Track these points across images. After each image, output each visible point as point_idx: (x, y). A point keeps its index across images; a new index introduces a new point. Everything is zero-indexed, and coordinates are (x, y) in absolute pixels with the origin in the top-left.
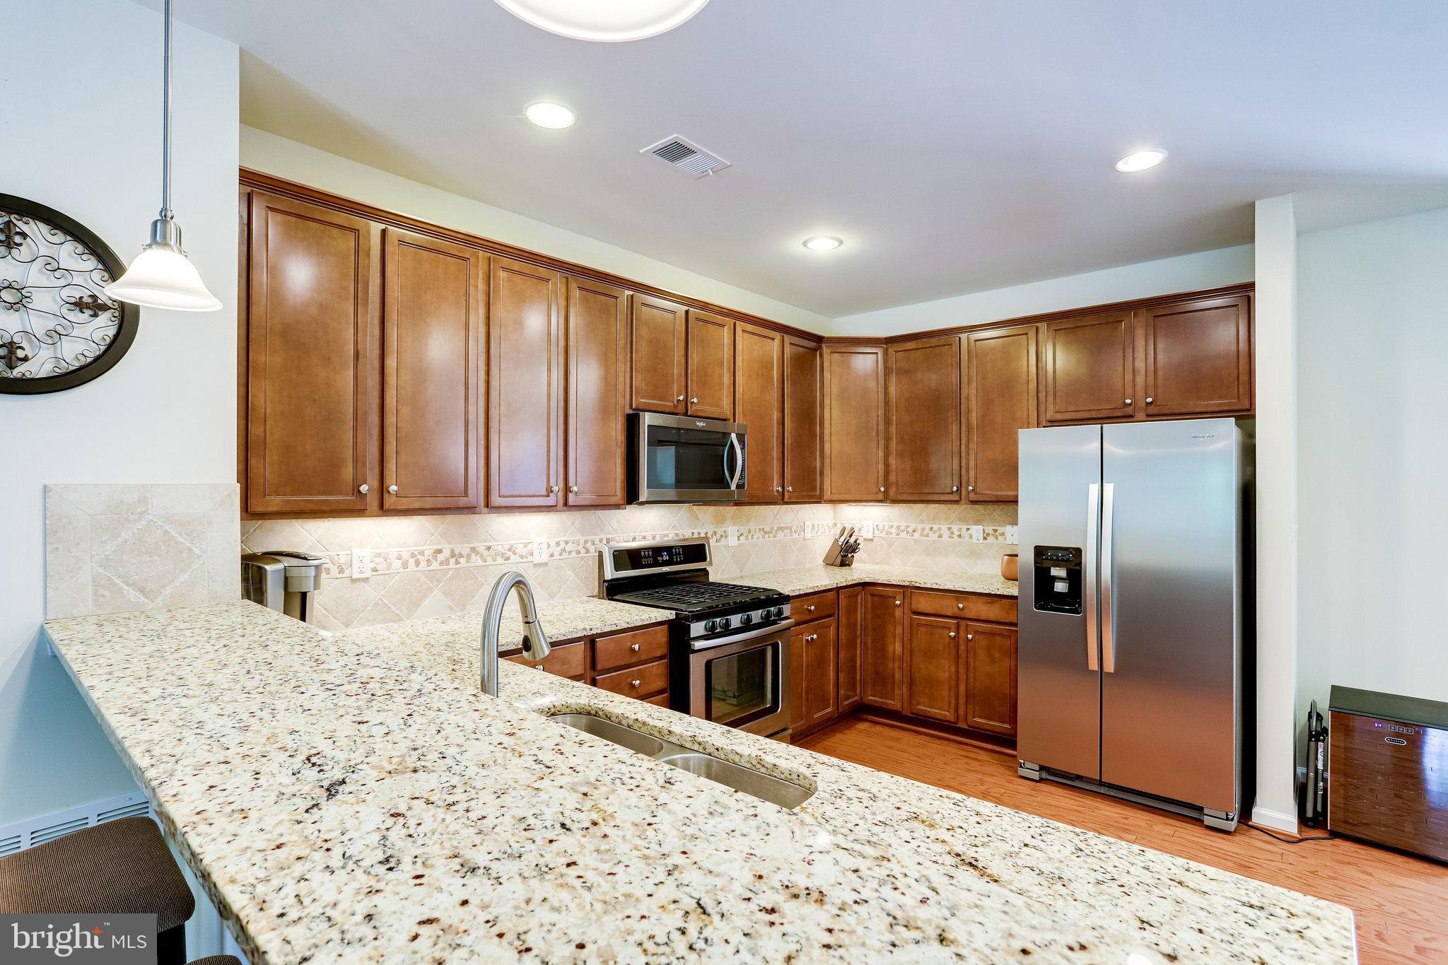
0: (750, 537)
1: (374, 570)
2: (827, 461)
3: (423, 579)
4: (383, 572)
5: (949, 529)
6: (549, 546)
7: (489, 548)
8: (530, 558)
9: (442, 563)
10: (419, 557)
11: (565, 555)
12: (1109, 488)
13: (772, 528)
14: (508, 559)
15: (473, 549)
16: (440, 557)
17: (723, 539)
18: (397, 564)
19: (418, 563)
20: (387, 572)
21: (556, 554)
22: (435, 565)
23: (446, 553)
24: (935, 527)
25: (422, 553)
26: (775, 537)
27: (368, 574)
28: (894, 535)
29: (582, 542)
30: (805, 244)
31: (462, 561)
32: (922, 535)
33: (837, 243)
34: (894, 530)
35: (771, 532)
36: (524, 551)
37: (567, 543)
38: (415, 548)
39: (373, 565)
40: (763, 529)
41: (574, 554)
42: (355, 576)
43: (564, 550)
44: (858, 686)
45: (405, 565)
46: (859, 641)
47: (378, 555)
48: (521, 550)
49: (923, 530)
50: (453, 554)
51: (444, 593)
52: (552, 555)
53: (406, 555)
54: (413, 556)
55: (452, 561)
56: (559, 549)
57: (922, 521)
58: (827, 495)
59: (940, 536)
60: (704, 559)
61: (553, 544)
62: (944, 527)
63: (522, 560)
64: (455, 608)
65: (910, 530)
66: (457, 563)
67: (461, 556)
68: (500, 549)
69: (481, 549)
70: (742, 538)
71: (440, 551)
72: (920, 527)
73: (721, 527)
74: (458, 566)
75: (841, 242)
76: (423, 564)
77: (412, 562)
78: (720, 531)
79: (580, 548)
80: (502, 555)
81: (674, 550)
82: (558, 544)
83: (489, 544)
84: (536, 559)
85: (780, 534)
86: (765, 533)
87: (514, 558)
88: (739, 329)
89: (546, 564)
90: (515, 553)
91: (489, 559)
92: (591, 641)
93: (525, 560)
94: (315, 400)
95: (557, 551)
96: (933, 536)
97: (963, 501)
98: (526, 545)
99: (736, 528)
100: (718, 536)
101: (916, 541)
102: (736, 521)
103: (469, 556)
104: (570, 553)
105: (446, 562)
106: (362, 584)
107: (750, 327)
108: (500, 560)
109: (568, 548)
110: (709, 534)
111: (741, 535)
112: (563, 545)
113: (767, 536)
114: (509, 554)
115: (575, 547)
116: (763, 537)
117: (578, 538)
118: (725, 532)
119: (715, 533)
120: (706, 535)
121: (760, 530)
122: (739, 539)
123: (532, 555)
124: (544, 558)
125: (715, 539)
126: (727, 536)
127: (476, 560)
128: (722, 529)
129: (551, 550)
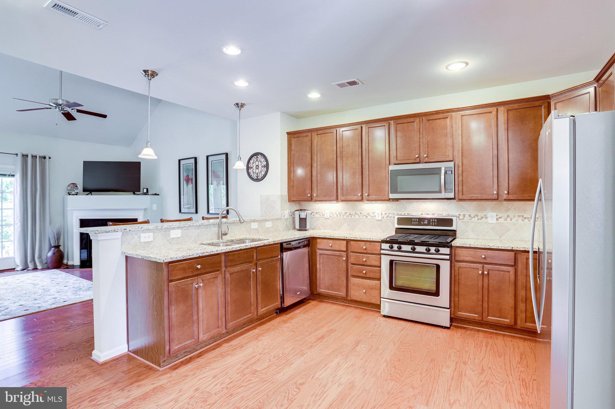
1: (330, 216)
3: (342, 220)
6: (382, 214)
7: (361, 213)
8: (375, 218)
9: (347, 216)
11: (388, 218)
15: (356, 213)
17: (484, 219)
18: (335, 215)
19: (340, 216)
20: (333, 217)
21: (385, 217)
22: (345, 217)
23: (348, 214)
25: (342, 213)
27: (328, 217)
29: (396, 214)
30: (447, 67)
33: (465, 65)
36: (373, 215)
37: (389, 214)
41: (392, 218)
42: (326, 217)
43: (388, 216)
45: (337, 216)
47: (331, 213)
48: (371, 214)
50: (350, 214)
51: (347, 225)
52: (383, 217)
53: (337, 213)
54: (339, 213)
55: (350, 216)
56: (386, 215)
60: (451, 225)
61: (383, 213)
63: (372, 218)
66: (351, 217)
67: (352, 215)
68: (364, 214)
69: (358, 213)
70: (501, 220)
71: (346, 213)
73: (483, 213)
75: (467, 64)
76: (342, 216)
77: (339, 216)
78: (480, 215)
80: (365, 216)
81: (431, 220)
82: (386, 214)
84: (377, 218)
86: (525, 218)
87: (369, 217)
89: (381, 220)
90: (369, 216)
91: (361, 217)
93: (373, 218)
98: (373, 213)
99: (494, 214)
100: (479, 217)
103: (355, 215)
104: (391, 217)
105: (348, 216)
108: (364, 217)
109: (390, 215)
110: (472, 216)
111: (500, 218)
112: (388, 214)
113: (526, 220)
114: (367, 216)
115: (392, 215)
116: (522, 220)
117: (394, 212)
118: (485, 215)
119: (477, 216)
120: (470, 216)
121: (519, 216)
122: (497, 219)
123: (375, 216)
124: (380, 218)
125: (476, 218)
126: (486, 218)
127: (357, 217)
128: (483, 214)
129: (383, 216)
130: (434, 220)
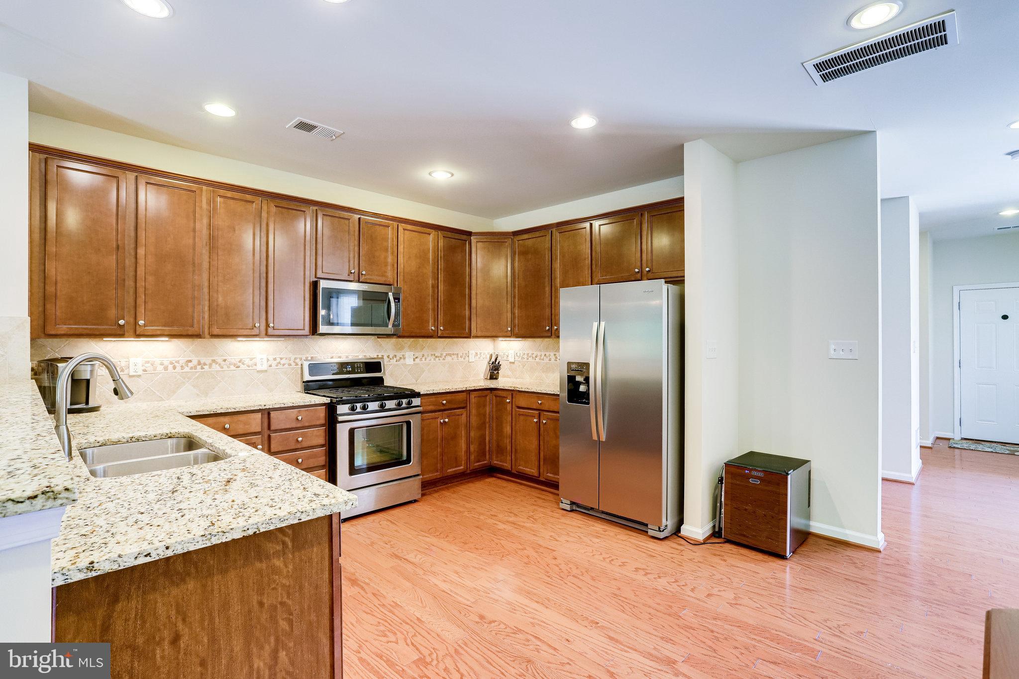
0: (423, 359)
1: (145, 371)
2: (473, 311)
3: (178, 377)
4: (149, 372)
5: (555, 355)
6: (268, 360)
7: (225, 360)
8: (254, 367)
9: (191, 368)
10: (176, 364)
11: (280, 366)
12: (603, 324)
13: (441, 354)
14: (238, 367)
15: (214, 361)
16: (190, 365)
17: (402, 360)
18: (160, 368)
19: (174, 368)
20: (153, 372)
21: (274, 365)
22: (187, 369)
23: (195, 362)
24: (547, 354)
25: (178, 362)
26: (444, 359)
27: (140, 372)
28: (525, 360)
29: (293, 359)
30: (430, 174)
31: (206, 367)
32: (540, 359)
33: (450, 175)
34: (525, 356)
35: (441, 357)
36: (250, 363)
37: (281, 359)
38: (173, 359)
39: (144, 368)
40: (435, 354)
41: (286, 366)
42: (132, 373)
43: (279, 363)
44: (487, 454)
45: (166, 368)
46: (487, 426)
47: (148, 362)
48: (247, 362)
49: (541, 356)
50: (199, 363)
51: (192, 386)
52: (270, 366)
53: (166, 363)
54: (171, 363)
55: (199, 367)
56: (275, 362)
57: (540, 351)
58: (474, 332)
59: (550, 360)
60: (380, 371)
61: (271, 358)
62: (552, 354)
63: (248, 368)
64: (201, 395)
65: (534, 356)
66: (202, 368)
67: (205, 364)
68: (233, 361)
69: (220, 360)
70: (417, 360)
71: (190, 361)
72: (539, 354)
73: (400, 352)
74: (203, 370)
75: (452, 175)
76: (178, 369)
77: (170, 367)
78: (399, 355)
79: (291, 362)
80: (235, 365)
81: (356, 365)
82: (275, 359)
83: (225, 358)
84: (259, 368)
85: (449, 359)
86: (436, 357)
87: (242, 367)
88: (400, 228)
89: (266, 371)
90: (243, 364)
91: (225, 368)
92: (267, 413)
93: (250, 368)
94: (89, 273)
95: (274, 363)
96: (546, 360)
97: (553, 336)
98: (251, 359)
99: (413, 353)
100: (398, 358)
101: (538, 363)
102: (411, 348)
103: (210, 365)
104: (284, 365)
105: (195, 368)
106: (136, 379)
107: (409, 227)
108: (232, 367)
109: (283, 362)
110: (391, 357)
111: (416, 358)
112: (278, 360)
113: (437, 359)
114: (239, 364)
115: (287, 362)
116: (435, 360)
117: (290, 356)
118: (403, 355)
119: (395, 356)
120: (388, 357)
121: (432, 355)
122: (414, 360)
123: (256, 365)
124: (265, 367)
125: (395, 359)
126: (404, 358)
127: (215, 367)
128: (401, 354)
129: (270, 363)
130: (359, 365)
